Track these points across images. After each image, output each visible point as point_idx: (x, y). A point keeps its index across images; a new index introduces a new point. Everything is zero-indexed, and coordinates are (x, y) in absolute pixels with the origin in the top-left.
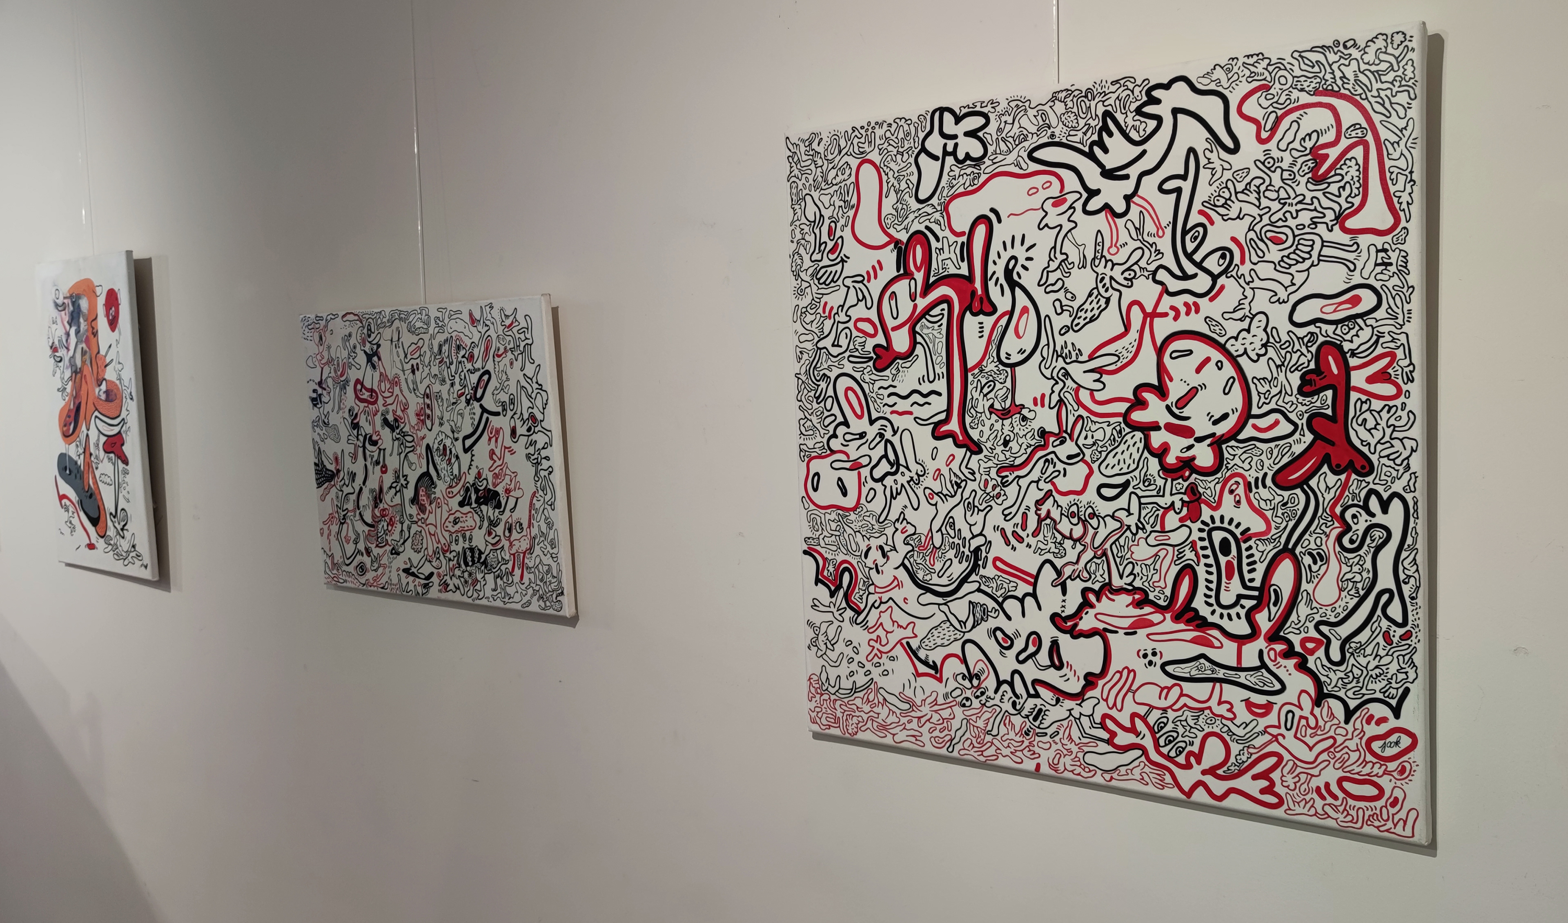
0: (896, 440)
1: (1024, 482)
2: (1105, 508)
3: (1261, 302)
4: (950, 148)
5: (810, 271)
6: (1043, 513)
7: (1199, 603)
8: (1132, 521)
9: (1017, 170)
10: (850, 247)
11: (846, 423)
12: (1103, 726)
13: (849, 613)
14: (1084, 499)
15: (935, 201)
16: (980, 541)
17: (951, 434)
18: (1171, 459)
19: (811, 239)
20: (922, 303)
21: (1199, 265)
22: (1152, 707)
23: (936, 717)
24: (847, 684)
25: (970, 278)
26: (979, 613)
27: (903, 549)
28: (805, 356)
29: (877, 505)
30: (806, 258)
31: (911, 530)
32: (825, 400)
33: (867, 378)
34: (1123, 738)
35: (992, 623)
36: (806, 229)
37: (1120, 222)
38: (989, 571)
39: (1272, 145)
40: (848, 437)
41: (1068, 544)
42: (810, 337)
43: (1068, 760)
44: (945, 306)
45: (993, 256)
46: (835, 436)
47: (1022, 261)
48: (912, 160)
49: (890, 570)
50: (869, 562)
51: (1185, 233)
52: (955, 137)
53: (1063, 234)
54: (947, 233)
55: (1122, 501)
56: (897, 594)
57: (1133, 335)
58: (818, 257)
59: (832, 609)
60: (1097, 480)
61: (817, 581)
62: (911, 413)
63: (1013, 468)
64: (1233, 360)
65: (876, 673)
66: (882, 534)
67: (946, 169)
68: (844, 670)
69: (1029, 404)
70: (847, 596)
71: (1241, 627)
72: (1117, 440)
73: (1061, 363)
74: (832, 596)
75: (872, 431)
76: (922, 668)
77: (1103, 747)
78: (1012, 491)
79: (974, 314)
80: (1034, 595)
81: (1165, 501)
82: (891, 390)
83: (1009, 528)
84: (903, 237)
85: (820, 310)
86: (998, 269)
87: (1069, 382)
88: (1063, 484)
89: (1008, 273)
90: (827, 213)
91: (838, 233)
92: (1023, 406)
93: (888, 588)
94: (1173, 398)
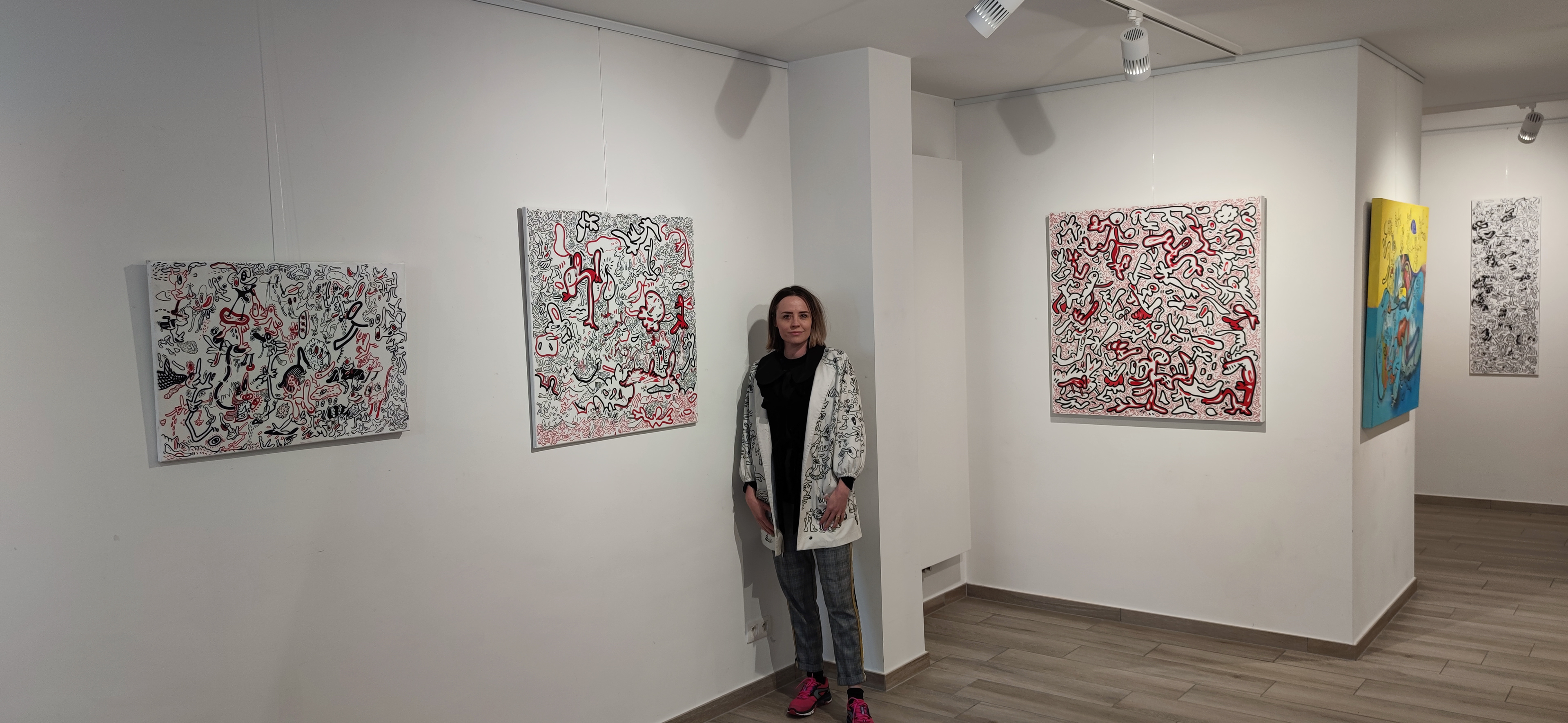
0: (571, 327)
1: (611, 339)
2: (633, 344)
3: (667, 284)
4: (587, 225)
5: (537, 262)
6: (617, 348)
7: (655, 370)
8: (639, 348)
9: (608, 237)
10: (553, 255)
11: (552, 322)
12: (633, 414)
13: (554, 396)
14: (628, 342)
15: (583, 242)
16: (599, 360)
17: (589, 324)
18: (648, 328)
19: (538, 250)
20: (579, 278)
21: (654, 272)
22: (645, 404)
23: (585, 426)
24: (553, 424)
25: (595, 270)
26: (598, 386)
27: (573, 367)
28: (535, 296)
29: (564, 353)
30: (536, 257)
31: (576, 360)
32: (544, 313)
33: (560, 305)
34: (638, 415)
35: (602, 388)
36: (536, 246)
37: (635, 257)
38: (601, 370)
39: (668, 241)
40: (553, 327)
41: (624, 357)
42: (537, 288)
43: (624, 428)
44: (587, 279)
45: (601, 264)
46: (548, 327)
47: (610, 266)
48: (575, 227)
49: (569, 376)
50: (561, 375)
51: (650, 262)
52: (589, 222)
53: (621, 259)
54: (587, 254)
55: (637, 342)
56: (571, 385)
57: (639, 291)
58: (541, 257)
59: (547, 396)
60: (631, 336)
61: (541, 386)
62: (576, 317)
63: (608, 334)
64: (661, 299)
65: (564, 416)
66: (566, 363)
67: (586, 232)
68: (552, 418)
69: (613, 313)
70: (553, 390)
71: (664, 375)
72: (635, 323)
73: (621, 300)
74: (547, 391)
75: (562, 325)
76: (580, 410)
77: (633, 420)
78: (608, 342)
79: (596, 283)
80: (614, 376)
81: (647, 341)
82: (569, 309)
83: (607, 354)
84: (573, 253)
85: (542, 278)
86: (603, 268)
87: (623, 306)
88: (622, 338)
89: (606, 269)
90: (544, 241)
91: (549, 249)
92: (611, 314)
93: (568, 383)
94: (649, 310)
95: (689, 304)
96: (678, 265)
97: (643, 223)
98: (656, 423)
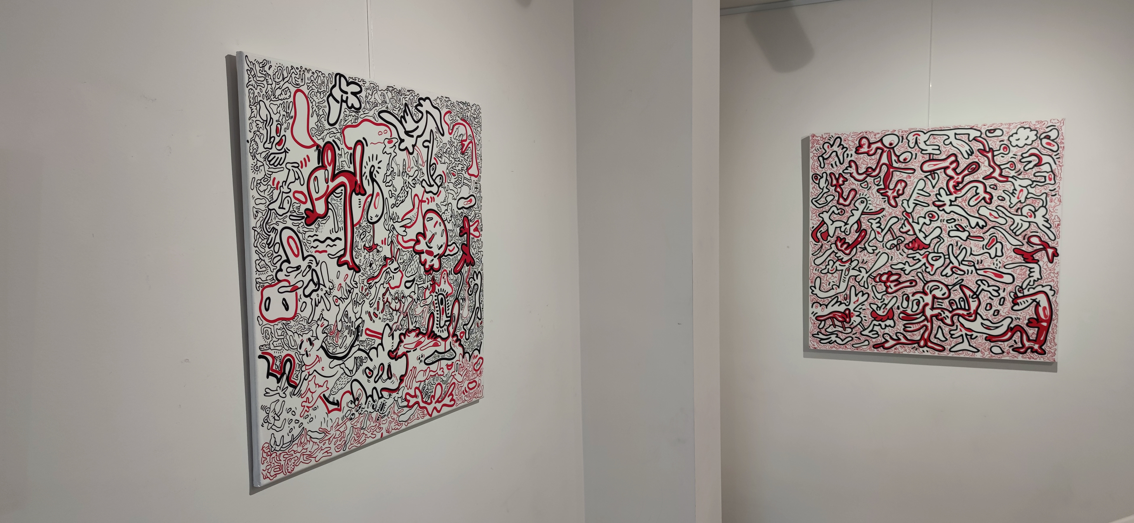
0: (318, 269)
1: (378, 285)
2: (407, 292)
3: (450, 199)
4: (344, 99)
5: (264, 155)
6: (385, 300)
7: (435, 329)
8: (415, 297)
9: (373, 120)
10: (290, 143)
11: (288, 261)
12: (406, 400)
13: (290, 389)
14: (400, 289)
15: (337, 126)
16: (360, 321)
17: (346, 263)
18: (427, 266)
19: (264, 132)
20: (332, 185)
21: (434, 181)
22: (421, 381)
23: (338, 432)
24: (287, 439)
25: (354, 174)
26: (359, 362)
27: (321, 336)
28: (260, 215)
29: (307, 313)
30: (261, 145)
31: (326, 323)
32: (274, 245)
33: (301, 230)
34: (413, 401)
35: (365, 366)
36: (261, 125)
37: (411, 156)
38: (363, 337)
39: (452, 136)
40: (289, 270)
41: (395, 312)
42: (263, 201)
43: (393, 424)
44: (343, 188)
45: (364, 164)
46: (281, 270)
47: (376, 169)
48: (325, 98)
49: (315, 352)
50: (302, 351)
51: (430, 166)
52: (346, 93)
53: (392, 158)
54: (343, 146)
55: (412, 289)
56: (318, 367)
57: (416, 210)
58: (269, 146)
59: (279, 391)
60: (405, 279)
61: (269, 374)
62: (326, 251)
63: (374, 278)
64: (443, 221)
65: (305, 422)
66: (310, 330)
67: (343, 110)
68: (286, 429)
69: (380, 244)
70: (288, 379)
71: (445, 335)
72: (411, 260)
73: (391, 223)
74: (278, 382)
75: (304, 264)
76: (331, 407)
77: (406, 409)
78: (373, 290)
79: (357, 194)
80: (381, 344)
81: (425, 286)
82: (315, 237)
83: (372, 311)
84: (322, 143)
85: (271, 183)
86: (366, 170)
87: (395, 232)
88: (393, 283)
89: (371, 173)
90: (275, 117)
91: (283, 133)
92: (377, 245)
93: (313, 364)
94: (428, 239)
95: (476, 230)
96: (463, 172)
97: (422, 106)
98: (435, 408)
